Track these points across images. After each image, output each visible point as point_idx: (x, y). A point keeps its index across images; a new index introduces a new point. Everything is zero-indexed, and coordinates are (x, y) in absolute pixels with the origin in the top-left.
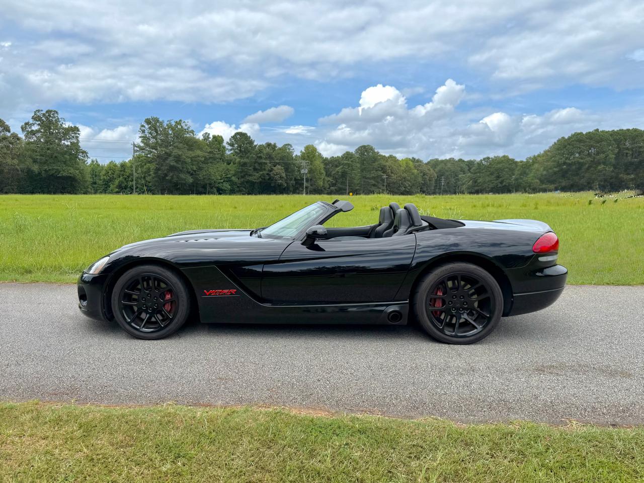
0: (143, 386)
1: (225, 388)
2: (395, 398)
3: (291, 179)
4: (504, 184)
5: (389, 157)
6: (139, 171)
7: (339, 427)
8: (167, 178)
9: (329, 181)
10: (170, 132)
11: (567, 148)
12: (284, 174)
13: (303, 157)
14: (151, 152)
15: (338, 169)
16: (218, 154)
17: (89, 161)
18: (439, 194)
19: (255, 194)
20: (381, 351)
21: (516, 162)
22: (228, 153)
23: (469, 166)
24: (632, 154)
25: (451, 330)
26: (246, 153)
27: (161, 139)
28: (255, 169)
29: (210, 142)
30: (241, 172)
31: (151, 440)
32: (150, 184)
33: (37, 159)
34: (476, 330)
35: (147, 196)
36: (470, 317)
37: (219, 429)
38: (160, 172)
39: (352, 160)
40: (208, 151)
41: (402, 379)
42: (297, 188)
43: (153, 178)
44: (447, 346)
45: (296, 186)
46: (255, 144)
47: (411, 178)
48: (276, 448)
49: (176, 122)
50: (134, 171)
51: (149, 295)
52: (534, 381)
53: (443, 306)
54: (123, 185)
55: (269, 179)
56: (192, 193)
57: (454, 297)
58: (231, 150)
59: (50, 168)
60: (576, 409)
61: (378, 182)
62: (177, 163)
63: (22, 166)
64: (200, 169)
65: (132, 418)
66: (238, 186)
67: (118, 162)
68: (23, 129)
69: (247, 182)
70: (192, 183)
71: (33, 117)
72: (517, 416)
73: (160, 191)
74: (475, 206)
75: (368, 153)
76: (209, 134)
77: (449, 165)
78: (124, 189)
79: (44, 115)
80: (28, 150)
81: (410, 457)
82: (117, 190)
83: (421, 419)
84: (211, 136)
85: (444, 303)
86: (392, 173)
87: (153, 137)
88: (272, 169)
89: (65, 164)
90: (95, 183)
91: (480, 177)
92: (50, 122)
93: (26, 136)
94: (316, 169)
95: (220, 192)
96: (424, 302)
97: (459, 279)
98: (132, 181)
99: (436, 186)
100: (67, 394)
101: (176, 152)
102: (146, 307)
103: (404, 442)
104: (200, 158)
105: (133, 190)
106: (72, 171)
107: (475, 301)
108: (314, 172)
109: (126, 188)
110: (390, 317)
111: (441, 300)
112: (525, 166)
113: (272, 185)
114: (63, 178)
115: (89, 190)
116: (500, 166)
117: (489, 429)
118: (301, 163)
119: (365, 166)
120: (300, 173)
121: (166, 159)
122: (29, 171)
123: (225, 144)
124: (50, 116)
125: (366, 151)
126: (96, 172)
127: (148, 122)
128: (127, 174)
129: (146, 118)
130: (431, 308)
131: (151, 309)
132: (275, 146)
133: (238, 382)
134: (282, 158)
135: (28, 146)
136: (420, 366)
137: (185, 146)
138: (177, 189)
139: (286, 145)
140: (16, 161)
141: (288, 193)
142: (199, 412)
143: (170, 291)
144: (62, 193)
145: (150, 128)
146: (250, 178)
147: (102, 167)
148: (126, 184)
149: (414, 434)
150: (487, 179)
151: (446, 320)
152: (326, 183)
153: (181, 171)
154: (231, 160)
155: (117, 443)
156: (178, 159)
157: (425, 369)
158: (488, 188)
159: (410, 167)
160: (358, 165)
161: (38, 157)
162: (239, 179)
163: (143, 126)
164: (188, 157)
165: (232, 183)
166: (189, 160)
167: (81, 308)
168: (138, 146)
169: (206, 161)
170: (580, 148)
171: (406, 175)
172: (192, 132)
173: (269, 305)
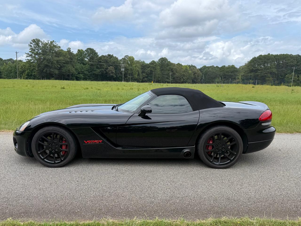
12: (114, 71)
15: (148, 69)
25: (217, 161)
28: (97, 68)
30: (90, 69)
38: (40, 68)
39: (156, 64)
43: (37, 71)
47: (187, 75)
49: (51, 42)
53: (212, 149)
55: (106, 73)
62: (49, 63)
66: (88, 76)
69: (93, 74)
73: (41, 78)
75: (165, 62)
76: (70, 48)
77: (210, 69)
78: (30, 76)
85: (213, 147)
86: (176, 72)
87: (37, 49)
88: (107, 68)
94: (134, 69)
95: (78, 79)
97: (221, 135)
101: (48, 57)
104: (62, 61)
107: (229, 146)
109: (31, 75)
110: (185, 155)
113: (108, 76)
119: (163, 68)
120: (120, 70)
125: (164, 60)
130: (206, 151)
132: (112, 56)
134: (114, 63)
145: (35, 44)
146: (95, 72)
148: (31, 74)
151: (214, 156)
153: (51, 67)
159: (187, 70)
160: (159, 67)
162: (89, 72)
163: (31, 43)
164: (55, 60)
165: (85, 75)
166: (55, 62)
167: (15, 150)
168: (28, 54)
169: (67, 63)
170: (259, 62)
171: (185, 73)
172: (60, 47)
173: (120, 148)
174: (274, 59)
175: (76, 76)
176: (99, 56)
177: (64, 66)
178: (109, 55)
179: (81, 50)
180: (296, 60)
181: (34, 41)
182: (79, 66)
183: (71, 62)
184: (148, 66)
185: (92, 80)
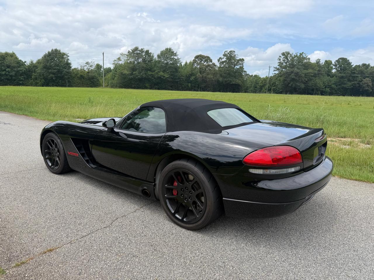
8: (289, 85)
10: (296, 60)
12: (371, 84)
26: (344, 70)
28: (349, 80)
29: (321, 64)
30: (339, 82)
38: (286, 82)
49: (300, 54)
55: (359, 87)
56: (304, 94)
59: (228, 80)
62: (296, 77)
63: (215, 79)
66: (335, 91)
68: (218, 61)
69: (342, 88)
70: (303, 88)
71: (223, 55)
73: (285, 92)
76: (320, 60)
79: (228, 53)
84: (323, 61)
87: (285, 63)
88: (362, 80)
89: (235, 78)
92: (232, 57)
93: (219, 64)
95: (323, 93)
101: (296, 70)
104: (311, 74)
106: (238, 81)
113: (361, 90)
114: (233, 85)
121: (290, 74)
122: (218, 81)
123: (332, 65)
124: (231, 54)
134: (371, 73)
135: (219, 69)
137: (303, 67)
138: (295, 91)
140: (212, 76)
145: (284, 58)
146: (345, 86)
153: (298, 81)
154: (335, 75)
156: (297, 74)
161: (223, 74)
162: (337, 86)
163: (280, 57)
164: (303, 73)
165: (332, 89)
166: (303, 75)
168: (276, 68)
169: (315, 76)
172: (309, 59)
175: (321, 91)
176: (353, 66)
177: (311, 80)
178: (364, 65)
179: (329, 60)
181: (283, 54)
182: (326, 79)
183: (318, 74)
185: (339, 95)
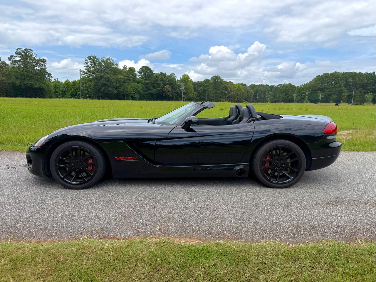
0: (67, 224)
1: (128, 224)
2: (244, 227)
3: (175, 93)
4: (289, 98)
5: (229, 82)
6: (84, 86)
7: (208, 252)
8: (101, 90)
9: (196, 94)
10: (103, 65)
11: (321, 80)
12: (171, 90)
13: (182, 80)
14: (91, 75)
15: (201, 88)
16: (132, 77)
17: (53, 80)
18: (256, 102)
19: (154, 101)
20: (232, 193)
21: (296, 87)
22: (138, 77)
23: (271, 89)
24: (352, 85)
25: (275, 180)
26: (149, 78)
27: (97, 68)
28: (154, 87)
29: (127, 70)
30: (146, 88)
31: (67, 269)
32: (91, 94)
33: (19, 77)
34: (289, 180)
35: (89, 100)
36: (286, 172)
37: (120, 258)
38: (96, 87)
39: (209, 83)
40: (126, 76)
41: (248, 213)
42: (178, 98)
43: (93, 90)
44: (272, 189)
45: (178, 97)
46: (154, 73)
47: (241, 94)
48: (163, 271)
49: (107, 59)
50: (81, 86)
51: (77, 161)
52: (328, 211)
53: (270, 166)
54: (74, 94)
55: (162, 92)
56: (117, 99)
57: (277, 160)
58: (140, 75)
59: (27, 83)
60: (357, 230)
61: (223, 96)
62: (108, 82)
63: (9, 81)
64: (121, 86)
65: (54, 251)
66: (144, 96)
67: (71, 80)
68: (9, 59)
69: (149, 94)
70: (116, 94)
71: (16, 52)
72: (323, 237)
73: (97, 98)
74: (275, 109)
76: (126, 66)
77: (261, 88)
78: (74, 95)
79: (23, 51)
80: (12, 72)
81: (258, 272)
82: (70, 96)
83: (263, 243)
84: (128, 67)
85: (270, 164)
86: (230, 91)
87: (93, 67)
88: (163, 87)
89: (37, 80)
90: (57, 92)
91: (277, 94)
92: (28, 56)
93: (11, 63)
95: (133, 98)
96: (259, 163)
97: (280, 149)
98: (80, 91)
99: (254, 98)
100: (7, 233)
101: (107, 75)
102: (74, 168)
103: (253, 260)
104: (121, 80)
105: (80, 96)
106: (41, 84)
107: (289, 163)
108: (188, 89)
109: (76, 95)
110: (237, 173)
111: (269, 162)
112: (300, 89)
113: (164, 96)
114: (36, 89)
115: (53, 96)
116: (287, 89)
117: (308, 247)
118: (180, 84)
119: (216, 87)
120: (180, 89)
121: (100, 79)
122: (13, 85)
123: (136, 72)
124: (27, 52)
125: (217, 79)
126: (57, 86)
127: (89, 58)
128: (77, 87)
129: (89, 56)
130: (263, 167)
131: (78, 169)
132: (165, 74)
133: (137, 219)
134: (170, 81)
135: (12, 69)
136: (258, 203)
137: (112, 72)
138: (107, 97)
139: (172, 74)
140: (4, 78)
141: (172, 100)
142: (107, 244)
143: (92, 158)
144: (35, 97)
145: (90, 62)
146: (151, 92)
147: (61, 83)
148: (76, 93)
149: (259, 254)
150: (281, 95)
152: (194, 95)
153: (110, 86)
154: (140, 81)
155: (39, 274)
156: (108, 79)
157: (261, 206)
158: (281, 100)
159: (240, 88)
160: (212, 86)
161: (19, 76)
162: (144, 92)
163: (86, 60)
164: (114, 79)
165: (140, 94)
166: (114, 81)
167: (29, 169)
168: (83, 72)
170: (327, 81)
171: (238, 92)
172: (117, 65)
173: (159, 166)
174: (342, 77)
175: (132, 96)
180: (366, 79)
184: (200, 85)
